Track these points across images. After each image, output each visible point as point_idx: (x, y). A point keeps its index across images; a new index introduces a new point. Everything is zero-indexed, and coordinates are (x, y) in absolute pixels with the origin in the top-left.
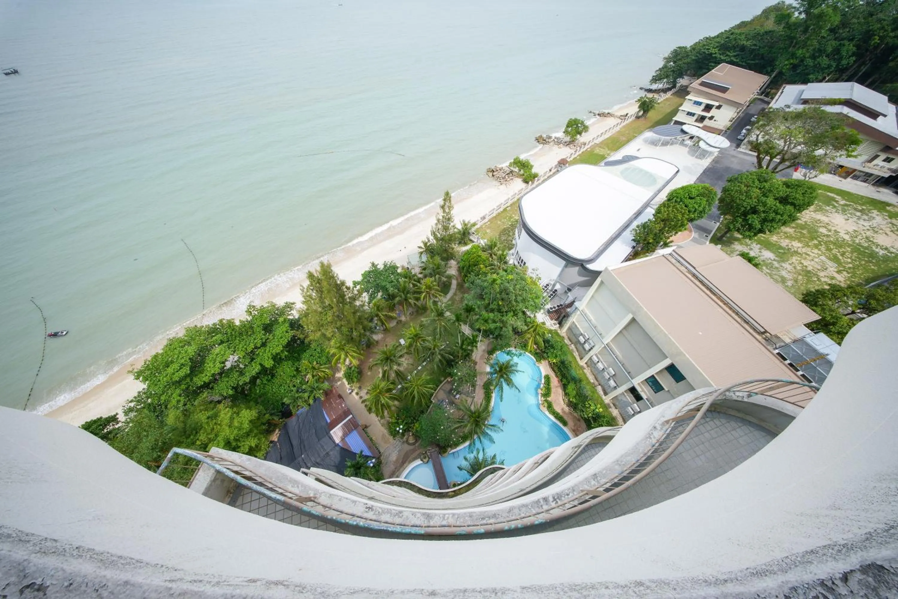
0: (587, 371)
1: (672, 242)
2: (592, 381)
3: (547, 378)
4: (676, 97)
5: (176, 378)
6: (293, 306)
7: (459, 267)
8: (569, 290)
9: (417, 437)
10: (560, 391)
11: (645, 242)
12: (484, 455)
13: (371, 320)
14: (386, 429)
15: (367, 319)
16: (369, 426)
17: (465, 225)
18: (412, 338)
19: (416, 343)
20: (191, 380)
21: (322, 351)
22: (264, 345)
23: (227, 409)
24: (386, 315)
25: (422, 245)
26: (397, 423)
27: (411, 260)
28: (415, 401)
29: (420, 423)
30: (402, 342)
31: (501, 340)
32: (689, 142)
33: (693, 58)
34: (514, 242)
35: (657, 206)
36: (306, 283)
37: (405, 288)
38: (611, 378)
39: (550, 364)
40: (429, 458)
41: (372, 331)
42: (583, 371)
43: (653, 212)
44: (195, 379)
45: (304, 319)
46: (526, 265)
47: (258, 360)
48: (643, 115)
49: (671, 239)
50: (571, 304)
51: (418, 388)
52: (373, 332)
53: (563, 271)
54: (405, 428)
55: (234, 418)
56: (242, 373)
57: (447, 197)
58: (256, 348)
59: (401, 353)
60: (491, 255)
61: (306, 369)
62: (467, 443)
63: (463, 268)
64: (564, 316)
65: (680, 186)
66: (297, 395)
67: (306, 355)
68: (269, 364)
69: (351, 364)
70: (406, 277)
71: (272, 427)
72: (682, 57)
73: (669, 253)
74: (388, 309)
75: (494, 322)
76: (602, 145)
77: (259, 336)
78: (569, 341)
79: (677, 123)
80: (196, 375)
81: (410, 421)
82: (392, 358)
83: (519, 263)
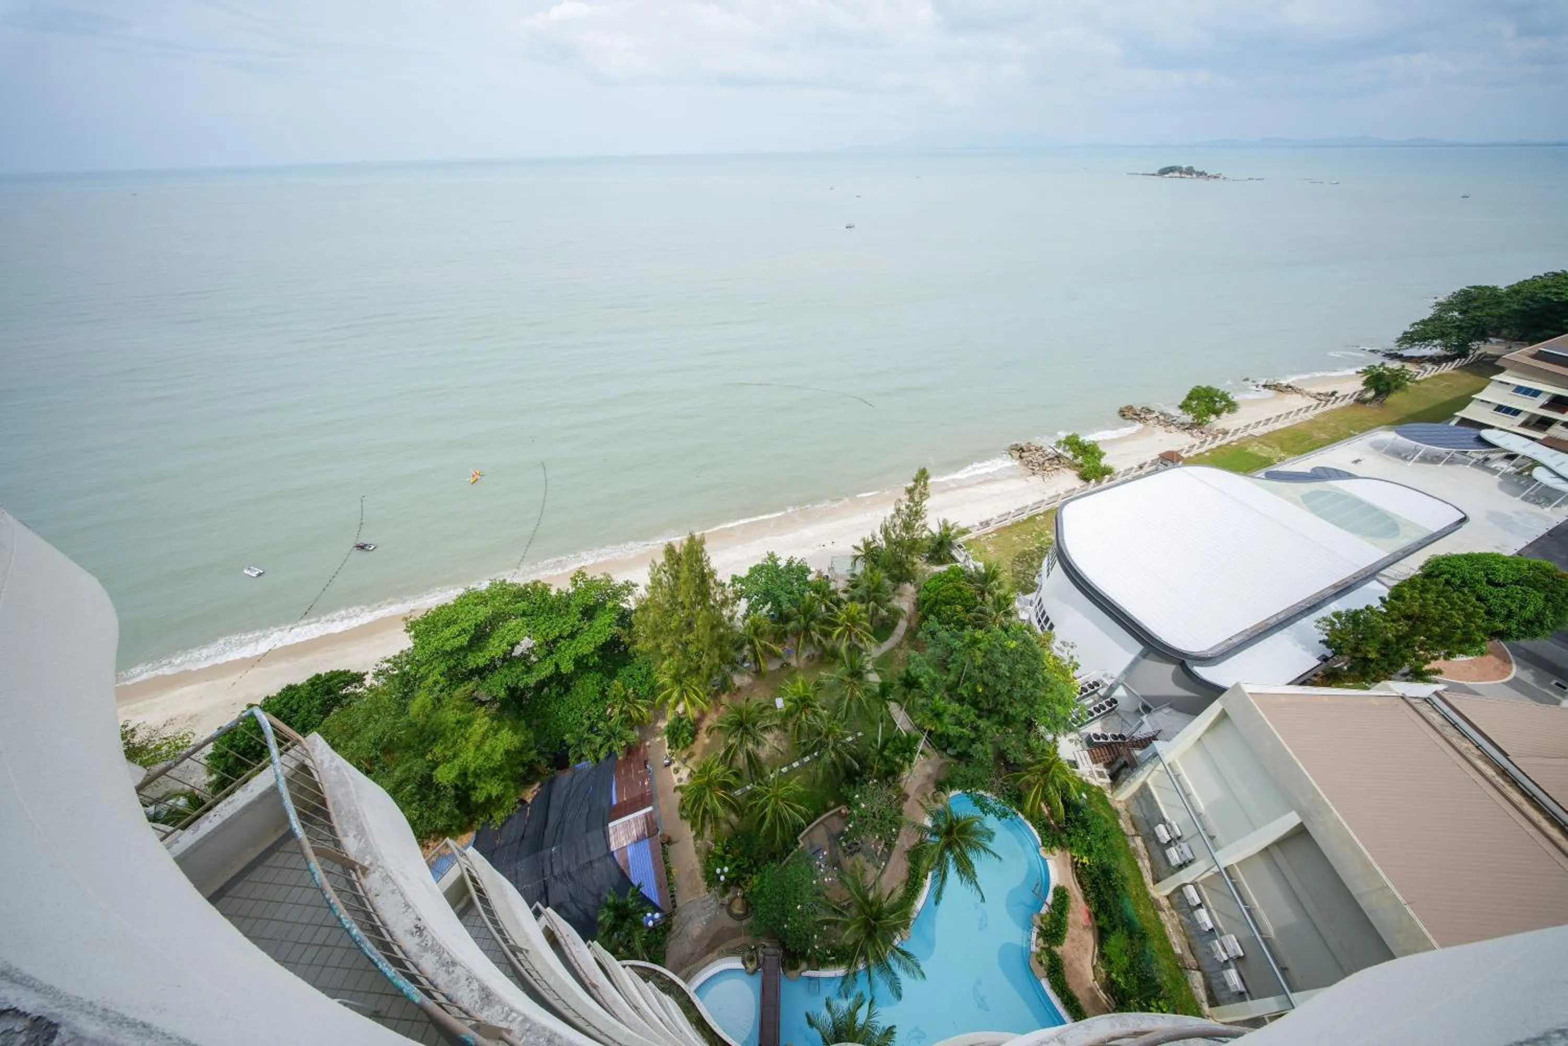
0: (1170, 921)
1: (1438, 672)
2: (1178, 950)
3: (1060, 893)
4: (1467, 374)
5: (448, 648)
6: (635, 589)
7: (917, 599)
8: (1147, 709)
9: (749, 907)
10: (1089, 939)
11: (1358, 655)
12: (869, 1017)
13: (740, 648)
14: (700, 861)
15: (733, 643)
16: (676, 842)
17: (947, 529)
18: (795, 701)
19: (801, 712)
20: (465, 657)
21: (649, 673)
22: (572, 636)
23: (487, 718)
24: (766, 645)
25: (861, 545)
26: (723, 858)
27: (835, 565)
28: (764, 828)
29: (763, 878)
30: (780, 703)
31: (967, 766)
32: (1506, 467)
33: (1516, 307)
34: (1037, 580)
35: (1396, 583)
36: (661, 559)
37: (810, 607)
38: (1231, 964)
39: (1075, 865)
40: (759, 966)
41: (735, 665)
42: (1158, 917)
43: (1385, 592)
44: (470, 657)
45: (639, 614)
46: (1054, 630)
47: (556, 657)
48: (1374, 398)
49: (1433, 665)
50: (1145, 743)
51: (777, 803)
52: (734, 669)
53: (1135, 663)
54: (734, 875)
55: (488, 737)
56: (529, 670)
57: (923, 475)
58: (561, 636)
59: (768, 723)
60: (982, 593)
61: (615, 696)
62: (840, 972)
63: (925, 602)
64: (1125, 765)
65: (1464, 551)
66: (586, 736)
67: (623, 672)
68: (567, 667)
69: (684, 713)
70: (817, 592)
71: (533, 776)
72: (1484, 304)
73: (1425, 695)
74: (771, 637)
75: (960, 723)
76: (1266, 439)
77: (573, 619)
78: (1130, 825)
79: (1464, 422)
80: (473, 652)
81: (746, 866)
82: (749, 726)
83: (1039, 621)
